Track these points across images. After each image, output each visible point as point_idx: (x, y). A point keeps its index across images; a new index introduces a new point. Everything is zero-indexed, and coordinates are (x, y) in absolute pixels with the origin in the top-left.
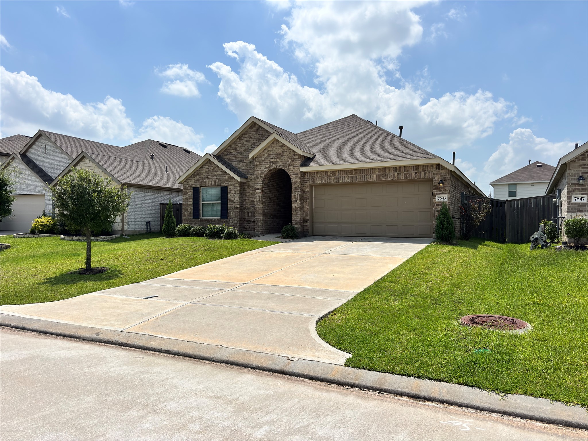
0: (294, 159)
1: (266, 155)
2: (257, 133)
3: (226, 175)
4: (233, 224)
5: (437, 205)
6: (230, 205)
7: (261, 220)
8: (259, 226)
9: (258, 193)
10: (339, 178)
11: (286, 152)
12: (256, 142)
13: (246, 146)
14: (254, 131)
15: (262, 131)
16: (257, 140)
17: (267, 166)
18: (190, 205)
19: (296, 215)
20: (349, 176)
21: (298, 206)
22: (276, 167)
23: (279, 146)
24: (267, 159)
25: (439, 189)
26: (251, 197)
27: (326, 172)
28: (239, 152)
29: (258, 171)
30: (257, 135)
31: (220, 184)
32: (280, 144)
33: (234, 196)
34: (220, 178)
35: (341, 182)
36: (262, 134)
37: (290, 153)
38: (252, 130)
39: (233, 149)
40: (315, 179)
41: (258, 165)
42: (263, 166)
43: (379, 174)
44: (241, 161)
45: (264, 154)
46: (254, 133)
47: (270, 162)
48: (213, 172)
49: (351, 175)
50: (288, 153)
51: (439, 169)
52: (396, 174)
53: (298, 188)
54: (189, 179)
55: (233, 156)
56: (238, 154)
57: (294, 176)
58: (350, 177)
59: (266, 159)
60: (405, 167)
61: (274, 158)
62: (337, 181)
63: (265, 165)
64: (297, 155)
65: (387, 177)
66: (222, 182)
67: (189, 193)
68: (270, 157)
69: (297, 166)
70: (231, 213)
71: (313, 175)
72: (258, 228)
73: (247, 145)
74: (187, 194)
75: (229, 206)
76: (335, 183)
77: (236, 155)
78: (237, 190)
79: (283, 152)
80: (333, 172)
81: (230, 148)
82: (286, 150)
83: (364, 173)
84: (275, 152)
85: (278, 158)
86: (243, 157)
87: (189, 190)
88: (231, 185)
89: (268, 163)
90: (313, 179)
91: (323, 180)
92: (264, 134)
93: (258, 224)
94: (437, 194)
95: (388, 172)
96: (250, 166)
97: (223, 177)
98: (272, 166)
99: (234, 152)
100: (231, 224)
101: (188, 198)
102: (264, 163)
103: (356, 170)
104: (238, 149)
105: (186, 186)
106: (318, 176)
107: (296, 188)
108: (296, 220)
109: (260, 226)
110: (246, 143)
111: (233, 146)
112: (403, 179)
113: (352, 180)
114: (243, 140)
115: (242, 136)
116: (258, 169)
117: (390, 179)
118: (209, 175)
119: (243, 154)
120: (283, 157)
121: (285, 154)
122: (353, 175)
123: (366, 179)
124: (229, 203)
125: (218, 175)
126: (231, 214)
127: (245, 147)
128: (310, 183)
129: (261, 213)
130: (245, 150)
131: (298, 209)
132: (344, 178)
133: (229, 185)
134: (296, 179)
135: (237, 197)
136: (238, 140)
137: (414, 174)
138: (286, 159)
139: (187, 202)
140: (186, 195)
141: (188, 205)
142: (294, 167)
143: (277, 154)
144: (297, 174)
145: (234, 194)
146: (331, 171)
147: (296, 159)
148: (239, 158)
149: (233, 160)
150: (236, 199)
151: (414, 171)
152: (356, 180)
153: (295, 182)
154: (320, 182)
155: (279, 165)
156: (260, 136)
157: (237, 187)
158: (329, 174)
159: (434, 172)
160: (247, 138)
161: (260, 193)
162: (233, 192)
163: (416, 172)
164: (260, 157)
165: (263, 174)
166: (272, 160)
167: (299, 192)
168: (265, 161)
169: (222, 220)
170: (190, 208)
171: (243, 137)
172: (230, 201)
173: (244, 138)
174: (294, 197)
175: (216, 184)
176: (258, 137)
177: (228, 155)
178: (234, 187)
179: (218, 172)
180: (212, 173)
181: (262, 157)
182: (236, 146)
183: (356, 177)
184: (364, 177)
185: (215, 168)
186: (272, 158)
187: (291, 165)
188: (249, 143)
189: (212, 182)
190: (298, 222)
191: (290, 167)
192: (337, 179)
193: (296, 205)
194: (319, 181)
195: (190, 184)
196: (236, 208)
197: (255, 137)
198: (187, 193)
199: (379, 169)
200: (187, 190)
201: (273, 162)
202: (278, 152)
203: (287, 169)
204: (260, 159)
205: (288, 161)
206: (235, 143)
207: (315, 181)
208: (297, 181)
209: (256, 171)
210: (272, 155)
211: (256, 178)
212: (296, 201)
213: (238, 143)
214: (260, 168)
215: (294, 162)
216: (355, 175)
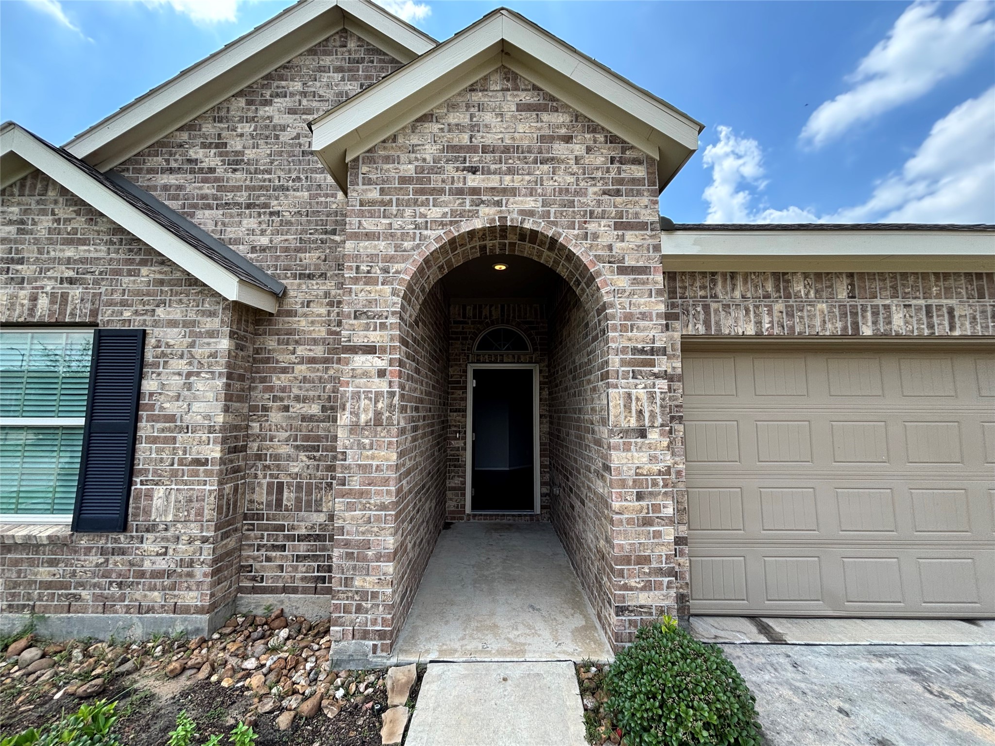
0: (621, 181)
1: (430, 151)
2: (353, 78)
3: (144, 263)
4: (162, 564)
6: (154, 440)
8: (364, 595)
9: (366, 374)
10: (855, 314)
11: (568, 139)
13: (286, 137)
14: (339, 70)
17: (434, 213)
19: (643, 522)
20: (913, 302)
21: (655, 468)
22: (504, 219)
23: (523, 108)
24: (440, 171)
26: (297, 399)
27: (781, 276)
28: (237, 162)
29: (369, 236)
31: (94, 313)
32: (526, 97)
33: (189, 387)
34: (96, 282)
35: (867, 332)
37: (589, 150)
38: (327, 61)
39: (204, 146)
40: (717, 311)
41: (372, 203)
42: (409, 212)
44: (249, 206)
45: (415, 141)
46: (338, 76)
47: (460, 192)
48: (51, 242)
49: (922, 302)
50: (578, 149)
53: (652, 351)
55: (206, 180)
56: (235, 170)
57: (623, 281)
58: (919, 309)
59: (432, 170)
61: (487, 171)
62: (845, 328)
63: (425, 204)
64: (637, 162)
66: (110, 303)
68: (456, 159)
69: (643, 226)
70: (159, 492)
71: (703, 287)
72: (359, 609)
73: (291, 133)
75: (145, 452)
76: (834, 336)
77: (220, 172)
78: (214, 355)
79: (542, 139)
80: (822, 278)
81: (185, 136)
82: (563, 131)
84: (490, 139)
85: (510, 171)
86: (261, 188)
88: (173, 324)
89: (443, 198)
90: (706, 308)
91: (766, 319)
93: (358, 583)
97: (118, 272)
98: (475, 214)
99: (209, 159)
100: (147, 565)
102: (416, 192)
104: (236, 145)
106: (737, 294)
107: (635, 350)
108: (646, 560)
109: (375, 595)
110: (288, 119)
113: (930, 327)
114: (267, 103)
115: (263, 86)
116: (369, 224)
118: (21, 261)
119: (269, 172)
120: (545, 167)
121: (560, 149)
122: (933, 302)
124: (145, 428)
125: (83, 261)
126: (158, 501)
127: (277, 137)
128: (691, 331)
129: (383, 507)
130: (280, 153)
131: (655, 484)
132: (883, 314)
133: (156, 324)
134: (634, 299)
135: (211, 395)
138: (570, 179)
142: (618, 226)
143: (507, 150)
144: (644, 270)
145: (189, 374)
146: (806, 274)
147: (634, 181)
148: (239, 189)
149: (204, 197)
150: (195, 407)
152: (952, 327)
153: (628, 317)
154: (751, 330)
155: (522, 212)
157: (211, 334)
160: (292, 95)
161: (382, 373)
162: (181, 365)
164: (388, 160)
165: (405, 260)
166: (473, 181)
167: (656, 376)
168: (420, 181)
169: (84, 541)
171: (267, 94)
172: (153, 419)
173: (278, 95)
174: (627, 407)
175: (62, 312)
177: (171, 171)
178: (192, 334)
179: (84, 242)
180: (40, 252)
181: (404, 157)
182: (224, 134)
183: (951, 311)
185: (68, 220)
186: (474, 171)
187: (603, 215)
189: (34, 299)
190: (660, 572)
191: (592, 227)
192: (844, 315)
193: (641, 458)
194: (741, 323)
196: (197, 462)
201: (475, 191)
202: (513, 138)
203: (577, 237)
204: (386, 167)
205: (580, 193)
206: (223, 113)
207: (717, 323)
208: (643, 309)
209: (355, 236)
210: (473, 149)
211: (355, 281)
212: (643, 434)
213: (241, 120)
214: (387, 221)
215: (619, 199)
216: (944, 302)
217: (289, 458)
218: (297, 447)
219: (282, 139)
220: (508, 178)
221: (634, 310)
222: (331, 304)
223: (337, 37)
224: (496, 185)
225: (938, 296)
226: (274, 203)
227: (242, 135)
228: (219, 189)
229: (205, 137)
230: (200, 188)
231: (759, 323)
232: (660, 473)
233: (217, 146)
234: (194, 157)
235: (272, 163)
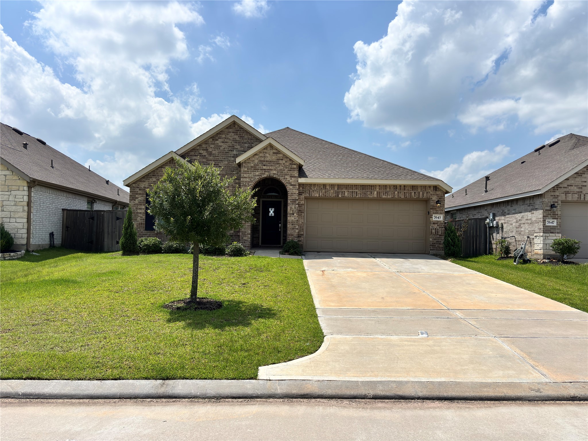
0: (291, 168)
1: (256, 161)
2: (237, 135)
5: (434, 223)
7: (248, 234)
8: (245, 240)
10: (338, 193)
11: (282, 160)
12: (236, 145)
13: (222, 148)
14: (233, 132)
15: (243, 133)
16: (236, 143)
17: (257, 173)
18: (141, 213)
19: (293, 229)
20: (350, 190)
21: (295, 220)
22: (270, 175)
23: (274, 153)
25: (436, 209)
27: (324, 185)
28: (211, 154)
29: (245, 178)
30: (236, 137)
32: (275, 151)
35: (340, 196)
36: (244, 137)
37: (286, 162)
38: (231, 130)
39: (203, 150)
40: (311, 192)
41: (246, 171)
42: (252, 173)
43: (380, 191)
45: (253, 159)
46: (233, 134)
47: (262, 169)
49: (351, 191)
50: (284, 162)
51: (436, 190)
52: (396, 192)
53: (296, 200)
54: (141, 181)
55: (204, 158)
56: (210, 156)
57: (291, 187)
58: (350, 192)
59: (257, 165)
60: (404, 186)
61: (267, 166)
62: (336, 196)
63: (256, 172)
64: (295, 164)
65: (388, 194)
67: (140, 199)
68: (261, 163)
69: (295, 177)
71: (309, 187)
72: (244, 243)
73: (223, 148)
74: (136, 200)
76: (334, 197)
77: (207, 156)
79: (278, 159)
80: (332, 186)
81: (198, 148)
82: (281, 158)
83: (365, 189)
84: (268, 159)
85: (271, 166)
86: (217, 160)
87: (140, 194)
89: (259, 171)
90: (309, 191)
91: (321, 193)
92: (246, 136)
93: (244, 238)
94: (434, 213)
95: (388, 190)
96: (227, 171)
98: (265, 174)
99: (204, 153)
101: (137, 204)
102: (254, 169)
103: (357, 185)
104: (210, 150)
105: (135, 189)
106: (316, 188)
107: (293, 200)
108: (293, 235)
109: (247, 240)
110: (222, 144)
111: (204, 146)
112: (403, 197)
113: (352, 195)
114: (217, 140)
115: (216, 136)
116: (245, 175)
117: (390, 197)
119: (218, 157)
120: (278, 165)
121: (281, 162)
122: (353, 190)
123: (367, 195)
127: (220, 148)
128: (306, 195)
130: (220, 152)
131: (295, 223)
132: (343, 193)
134: (293, 190)
136: (211, 140)
137: (413, 193)
138: (282, 168)
139: (137, 209)
140: (135, 200)
141: (137, 213)
142: (291, 177)
143: (271, 161)
144: (295, 185)
146: (329, 185)
147: (294, 168)
151: (413, 190)
152: (356, 196)
153: (292, 193)
154: (318, 196)
155: (273, 174)
156: (240, 139)
158: (328, 187)
159: (431, 193)
160: (223, 138)
163: (415, 191)
164: (248, 163)
165: (252, 182)
166: (264, 167)
167: (296, 204)
168: (254, 167)
170: (141, 217)
171: (217, 138)
173: (219, 138)
174: (291, 210)
176: (238, 139)
177: (196, 156)
181: (251, 162)
182: (208, 147)
183: (357, 193)
184: (365, 193)
186: (264, 165)
187: (288, 175)
188: (226, 145)
190: (295, 237)
191: (286, 177)
192: (336, 193)
193: (293, 218)
194: (316, 194)
195: (142, 187)
197: (234, 138)
198: (137, 198)
199: (379, 186)
200: (137, 194)
201: (265, 169)
202: (272, 159)
203: (283, 179)
204: (248, 164)
205: (284, 170)
206: (207, 142)
207: (311, 194)
208: (294, 192)
209: (243, 177)
210: (264, 161)
211: (243, 186)
212: (293, 214)
213: (211, 144)
214: (248, 175)
215: (291, 172)
216: (356, 190)
219: (221, 149)
220: (271, 167)
221: (293, 192)
222: (233, 187)
223: (233, 125)
224: (268, 168)
225: (355, 189)
226: (220, 164)
227: (211, 148)
228: (207, 160)
229: (203, 148)
230: (203, 160)
231: (319, 194)
232: (296, 221)
233: (206, 150)
234: (201, 152)
235: (219, 154)
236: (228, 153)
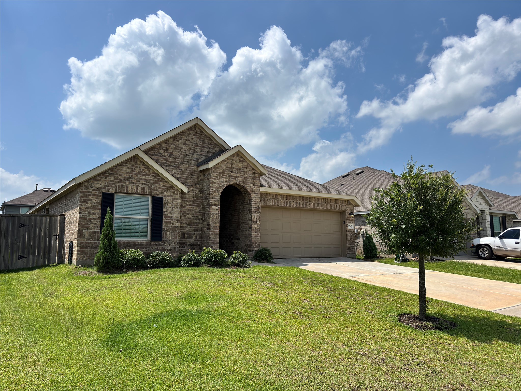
0: (254, 177)
1: (224, 167)
2: (197, 138)
3: (161, 181)
4: (169, 248)
5: (349, 231)
6: (166, 222)
9: (214, 210)
10: (286, 203)
11: (247, 168)
12: (196, 148)
13: (182, 150)
14: (194, 135)
15: (204, 137)
16: (197, 146)
17: (225, 180)
18: (94, 219)
19: (257, 237)
20: (295, 201)
22: (237, 182)
23: (240, 161)
24: (226, 171)
25: (349, 219)
27: (276, 195)
28: (171, 155)
29: (215, 183)
30: (197, 140)
31: (151, 192)
32: (240, 159)
33: (173, 210)
34: (151, 185)
35: (288, 206)
36: (204, 141)
37: (250, 170)
38: (191, 132)
39: (163, 150)
41: (215, 177)
42: (221, 179)
43: (315, 203)
44: (174, 167)
45: (222, 165)
46: (194, 137)
47: (229, 176)
48: (140, 174)
49: (296, 201)
50: (248, 170)
51: (349, 204)
52: (325, 204)
53: (258, 208)
54: (96, 180)
55: (164, 159)
56: (171, 157)
57: (254, 195)
60: (330, 199)
61: (234, 173)
62: (285, 205)
63: (224, 178)
64: (257, 174)
65: (320, 206)
66: (154, 190)
67: (93, 201)
68: (229, 170)
69: (257, 186)
70: (168, 233)
71: (265, 196)
74: (89, 203)
75: (164, 224)
76: (283, 206)
77: (167, 157)
78: (177, 204)
79: (243, 167)
80: (282, 195)
81: (158, 147)
82: (246, 166)
83: (305, 201)
84: (235, 166)
85: (238, 173)
86: (177, 162)
87: (94, 195)
88: (168, 196)
89: (227, 177)
90: (265, 200)
91: (274, 203)
92: (206, 141)
94: (348, 223)
95: (320, 202)
96: (187, 175)
97: (155, 183)
98: (232, 181)
99: (165, 153)
100: (166, 248)
101: (90, 208)
102: (222, 175)
103: (299, 196)
104: (171, 150)
105: (87, 189)
106: (270, 198)
107: (256, 208)
108: (256, 243)
110: (183, 146)
111: (164, 145)
112: (330, 209)
113: (297, 205)
114: (178, 141)
115: (177, 136)
116: (215, 181)
117: (322, 208)
118: (133, 178)
119: (179, 159)
120: (243, 173)
121: (245, 170)
122: (297, 201)
123: (307, 206)
124: (164, 219)
125: (147, 180)
126: (168, 235)
127: (180, 150)
128: (262, 204)
129: (217, 234)
130: (181, 154)
131: (258, 230)
132: (290, 203)
133: (165, 196)
134: (256, 198)
135: (178, 212)
136: (172, 140)
137: (336, 206)
138: (247, 176)
139: (89, 213)
140: (87, 203)
141: (90, 219)
142: (254, 185)
143: (237, 169)
144: (257, 193)
145: (173, 208)
146: (280, 195)
147: (257, 177)
148: (172, 162)
149: (163, 163)
150: (175, 215)
151: (335, 203)
152: (299, 206)
153: (255, 202)
154: (271, 205)
155: (239, 181)
156: (201, 142)
157: (177, 199)
158: (279, 197)
159: (346, 206)
160: (184, 140)
161: (217, 210)
162: (171, 205)
163: (337, 204)
164: (217, 168)
165: (220, 188)
166: (232, 174)
167: (259, 212)
168: (223, 173)
169: (153, 243)
170: (95, 224)
171: (178, 138)
172: (165, 217)
173: (180, 139)
174: (255, 217)
175: (144, 191)
176: (198, 142)
177: (155, 155)
178: (172, 199)
179: (147, 175)
180: (137, 176)
181: (220, 168)
182: (168, 147)
183: (299, 203)
184: (305, 204)
185: (143, 170)
186: (232, 172)
187: (252, 183)
188: (187, 147)
189: (137, 188)
191: (250, 185)
192: (285, 203)
193: (256, 226)
195: (97, 187)
196: (175, 227)
197: (194, 141)
198: (90, 200)
199: (314, 198)
200: (90, 195)
201: (232, 176)
202: (238, 167)
203: (248, 186)
204: (217, 170)
205: (248, 178)
206: (167, 142)
207: (266, 203)
209: (212, 183)
210: (232, 168)
211: (212, 192)
212: (257, 222)
213: (172, 145)
214: (217, 181)
215: (254, 180)
216: (299, 201)
217: (186, 227)
218: (187, 225)
219: (181, 151)
220: (237, 174)
221: (256, 200)
222: (194, 192)
223: (194, 127)
224: (235, 175)
225: (298, 200)
226: (180, 167)
227: (172, 148)
228: (167, 161)
229: (163, 147)
230: (163, 161)
231: (273, 203)
232: (259, 228)
233: (166, 150)
234: (161, 152)
235: (179, 156)
236: (188, 155)
